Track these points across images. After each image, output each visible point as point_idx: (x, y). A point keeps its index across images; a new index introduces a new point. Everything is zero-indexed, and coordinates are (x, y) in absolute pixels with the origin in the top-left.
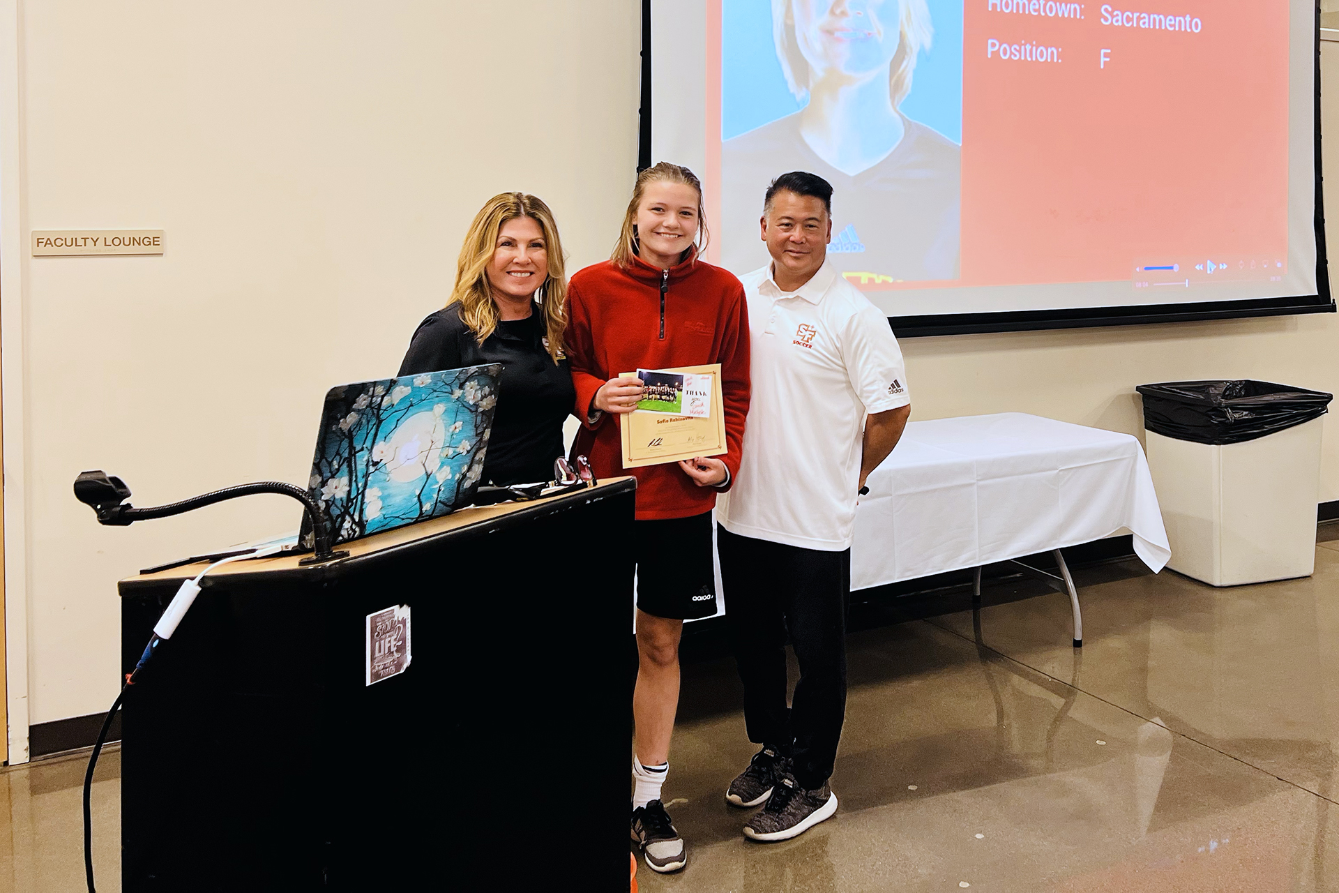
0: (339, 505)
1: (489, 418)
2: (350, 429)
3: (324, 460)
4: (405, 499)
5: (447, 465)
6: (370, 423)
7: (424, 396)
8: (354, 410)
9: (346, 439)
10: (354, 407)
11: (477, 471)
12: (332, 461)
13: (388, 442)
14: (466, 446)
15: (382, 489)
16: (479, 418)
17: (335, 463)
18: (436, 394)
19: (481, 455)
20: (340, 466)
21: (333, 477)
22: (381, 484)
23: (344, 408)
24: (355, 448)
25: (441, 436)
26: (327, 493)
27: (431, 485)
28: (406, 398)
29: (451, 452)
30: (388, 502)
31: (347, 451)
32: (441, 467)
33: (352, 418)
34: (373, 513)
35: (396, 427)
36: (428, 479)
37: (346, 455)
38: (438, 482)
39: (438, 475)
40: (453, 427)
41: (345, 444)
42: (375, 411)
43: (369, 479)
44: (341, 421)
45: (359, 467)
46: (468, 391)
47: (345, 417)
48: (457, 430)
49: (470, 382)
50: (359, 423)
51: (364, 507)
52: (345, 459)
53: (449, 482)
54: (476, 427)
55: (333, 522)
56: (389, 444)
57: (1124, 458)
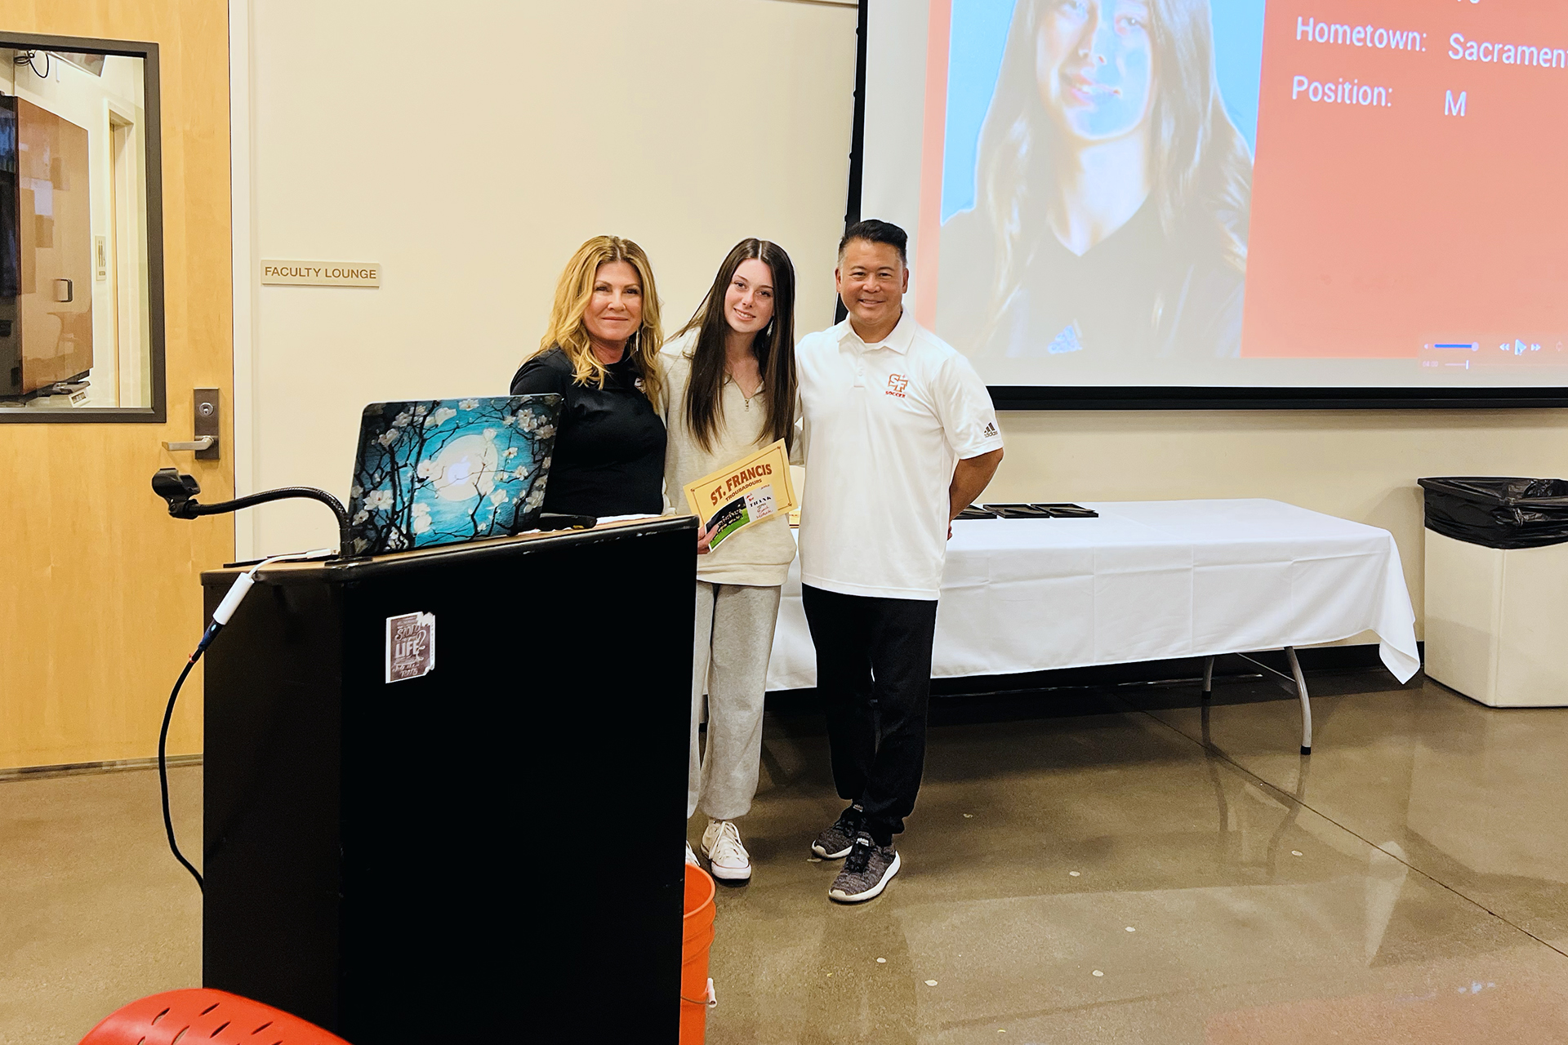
0: (385, 518)
1: (549, 446)
2: (391, 444)
3: (364, 473)
4: (456, 517)
5: (503, 489)
6: (412, 442)
7: (471, 420)
8: (394, 427)
9: (388, 454)
10: (394, 423)
11: (537, 499)
12: (374, 473)
13: (434, 461)
14: (522, 472)
15: (429, 505)
16: (536, 446)
17: (376, 475)
18: (485, 419)
19: (542, 481)
20: (382, 480)
21: (375, 488)
22: (429, 501)
23: (383, 424)
24: (397, 464)
25: (494, 460)
26: (370, 503)
27: (485, 506)
28: (452, 419)
29: (506, 476)
30: (438, 518)
31: (389, 465)
32: (496, 490)
33: (391, 435)
34: (421, 526)
35: (441, 447)
36: (481, 500)
37: (388, 469)
38: (493, 505)
39: (492, 497)
40: (507, 452)
41: (386, 458)
42: (418, 431)
43: (415, 494)
44: (381, 436)
45: (403, 482)
46: (522, 418)
47: (384, 432)
48: (512, 456)
49: (523, 410)
50: (400, 440)
51: (412, 520)
52: (387, 473)
53: (505, 505)
54: (534, 456)
55: (379, 532)
56: (435, 463)
57: (1374, 555)
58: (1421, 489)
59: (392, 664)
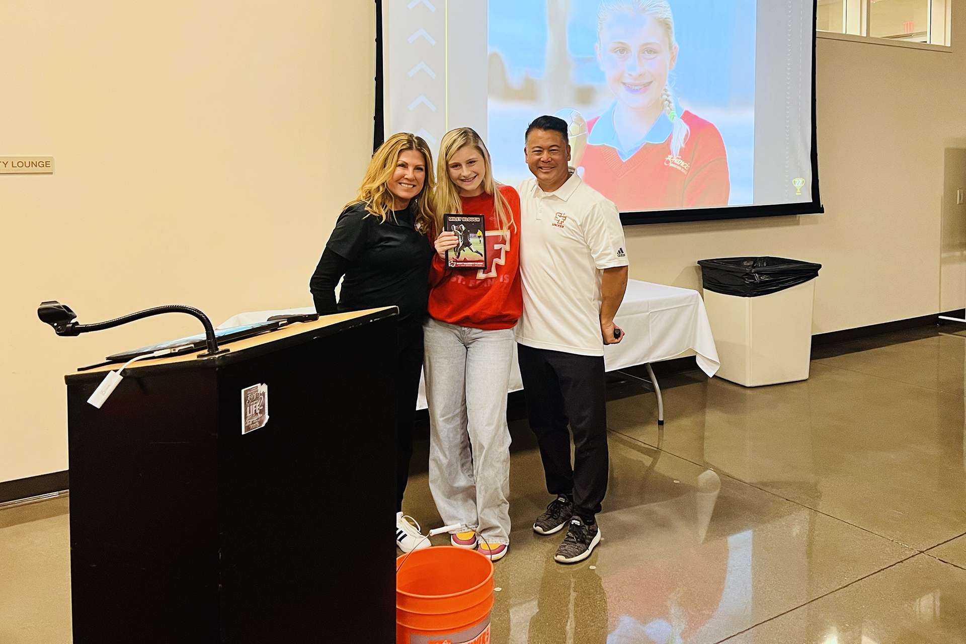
57: (690, 305)
58: (699, 266)
59: (245, 421)
